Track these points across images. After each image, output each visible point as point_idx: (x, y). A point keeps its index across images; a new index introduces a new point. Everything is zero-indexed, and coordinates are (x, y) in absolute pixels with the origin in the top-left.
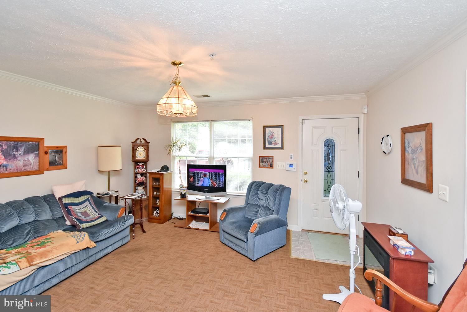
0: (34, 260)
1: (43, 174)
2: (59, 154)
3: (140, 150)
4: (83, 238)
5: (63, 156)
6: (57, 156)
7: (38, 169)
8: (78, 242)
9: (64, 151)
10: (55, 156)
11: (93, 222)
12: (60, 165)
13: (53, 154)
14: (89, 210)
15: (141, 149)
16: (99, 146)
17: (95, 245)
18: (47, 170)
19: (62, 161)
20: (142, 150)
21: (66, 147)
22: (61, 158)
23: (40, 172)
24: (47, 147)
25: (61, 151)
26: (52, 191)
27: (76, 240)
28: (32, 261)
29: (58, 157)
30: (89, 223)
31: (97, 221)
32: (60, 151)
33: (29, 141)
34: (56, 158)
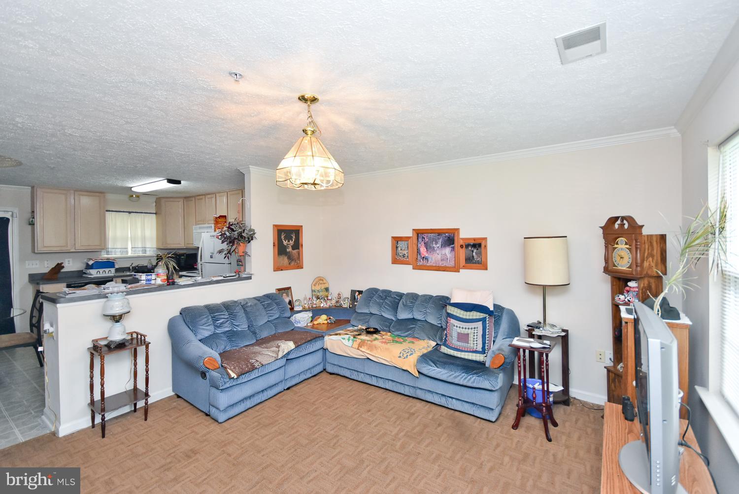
0: (363, 347)
1: (459, 272)
2: (477, 249)
3: (619, 246)
4: (407, 355)
5: (481, 252)
6: (475, 251)
7: (454, 265)
8: (400, 357)
9: (483, 246)
10: (473, 251)
11: (456, 352)
12: (479, 263)
13: (470, 249)
14: (474, 336)
15: (622, 244)
16: (525, 238)
17: (417, 374)
18: (464, 267)
19: (481, 258)
20: (624, 246)
21: (485, 239)
22: (479, 254)
23: (456, 269)
24: (463, 239)
25: (480, 245)
26: (451, 294)
27: (400, 353)
28: (361, 347)
29: (476, 253)
30: (449, 350)
31: (463, 353)
32: (477, 245)
33: (445, 234)
34: (474, 254)
